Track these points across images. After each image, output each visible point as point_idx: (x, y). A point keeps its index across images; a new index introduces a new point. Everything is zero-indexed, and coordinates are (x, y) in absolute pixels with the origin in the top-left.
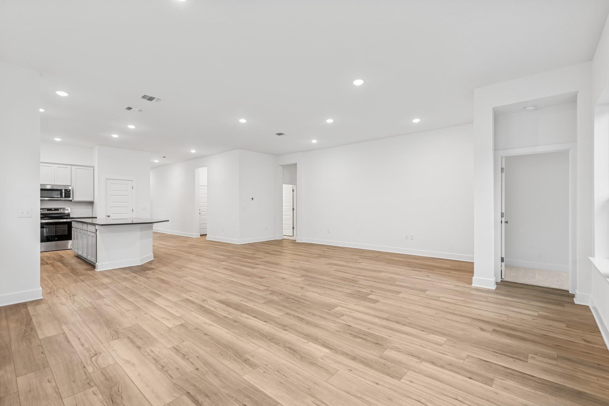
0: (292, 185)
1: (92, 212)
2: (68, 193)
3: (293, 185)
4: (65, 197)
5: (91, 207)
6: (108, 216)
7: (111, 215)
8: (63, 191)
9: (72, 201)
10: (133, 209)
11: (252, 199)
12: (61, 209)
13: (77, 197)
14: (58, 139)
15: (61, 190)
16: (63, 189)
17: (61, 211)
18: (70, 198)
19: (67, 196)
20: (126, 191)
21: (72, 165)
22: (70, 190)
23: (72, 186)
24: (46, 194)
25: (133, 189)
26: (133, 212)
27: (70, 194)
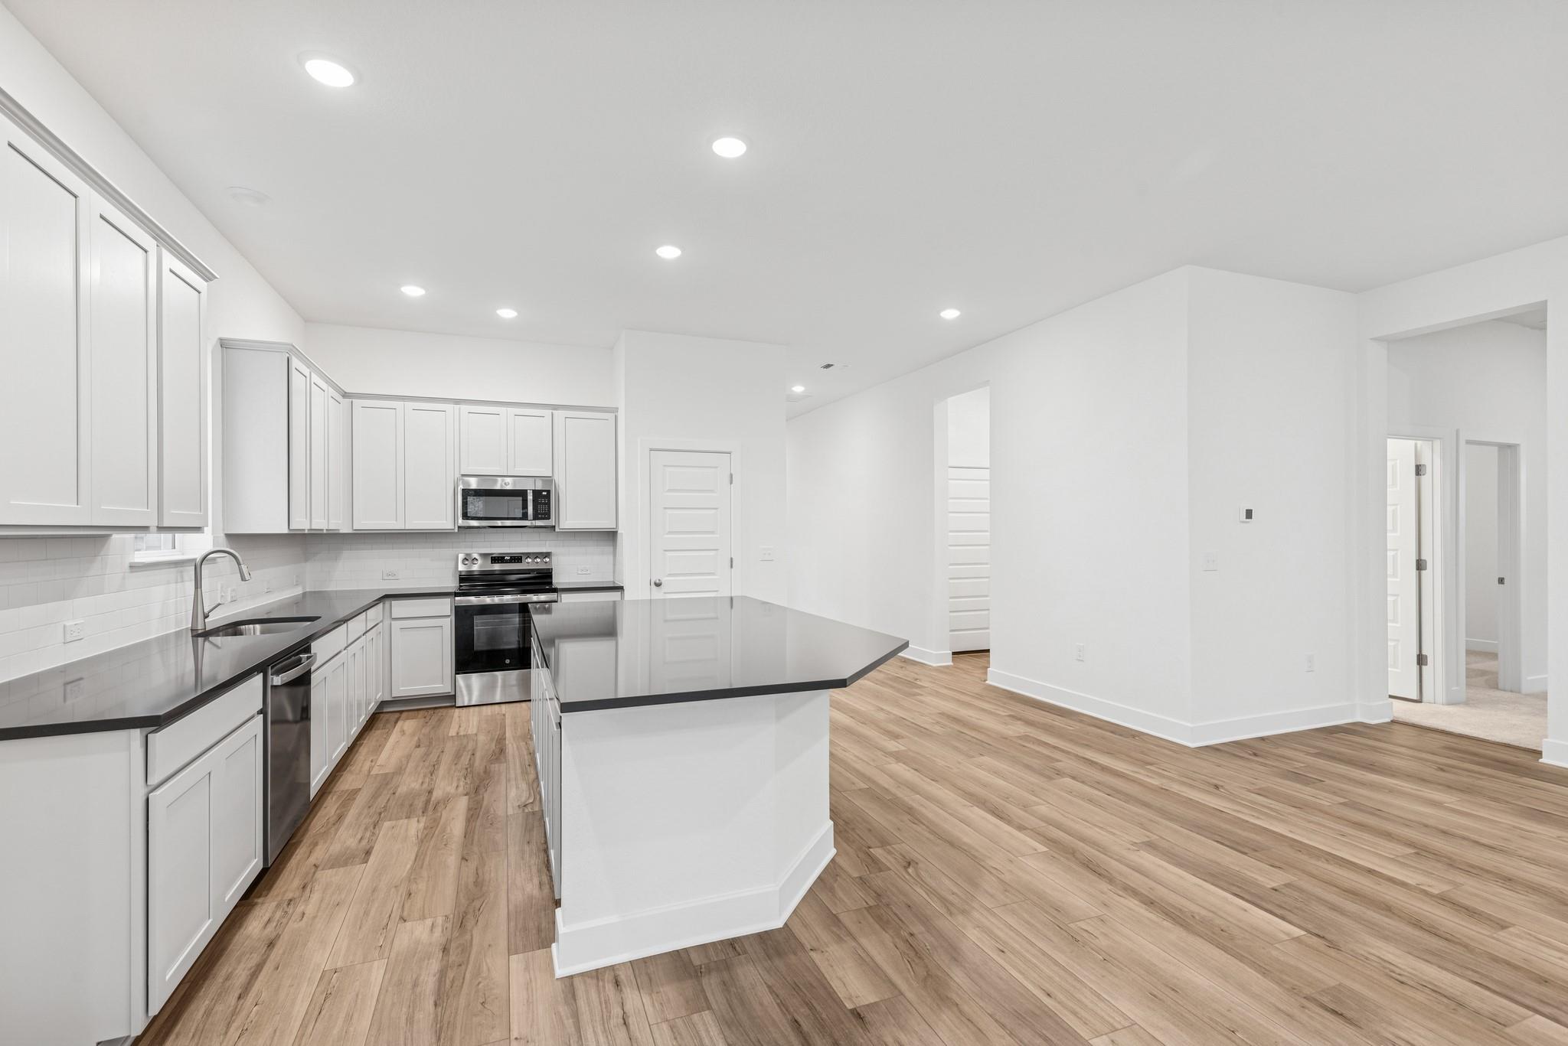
0: (1412, 443)
1: (614, 565)
2: (542, 503)
3: (1419, 443)
4: (536, 518)
5: (611, 549)
6: (658, 585)
7: (664, 580)
8: (529, 497)
9: (557, 530)
10: (731, 559)
11: (1249, 514)
12: (528, 555)
13: (570, 514)
14: (507, 313)
15: (522, 494)
16: (529, 486)
17: (528, 564)
18: (549, 518)
19: (540, 514)
20: (712, 491)
21: (555, 407)
22: (549, 492)
23: (556, 478)
24: (477, 506)
25: (731, 483)
26: (732, 567)
27: (549, 504)
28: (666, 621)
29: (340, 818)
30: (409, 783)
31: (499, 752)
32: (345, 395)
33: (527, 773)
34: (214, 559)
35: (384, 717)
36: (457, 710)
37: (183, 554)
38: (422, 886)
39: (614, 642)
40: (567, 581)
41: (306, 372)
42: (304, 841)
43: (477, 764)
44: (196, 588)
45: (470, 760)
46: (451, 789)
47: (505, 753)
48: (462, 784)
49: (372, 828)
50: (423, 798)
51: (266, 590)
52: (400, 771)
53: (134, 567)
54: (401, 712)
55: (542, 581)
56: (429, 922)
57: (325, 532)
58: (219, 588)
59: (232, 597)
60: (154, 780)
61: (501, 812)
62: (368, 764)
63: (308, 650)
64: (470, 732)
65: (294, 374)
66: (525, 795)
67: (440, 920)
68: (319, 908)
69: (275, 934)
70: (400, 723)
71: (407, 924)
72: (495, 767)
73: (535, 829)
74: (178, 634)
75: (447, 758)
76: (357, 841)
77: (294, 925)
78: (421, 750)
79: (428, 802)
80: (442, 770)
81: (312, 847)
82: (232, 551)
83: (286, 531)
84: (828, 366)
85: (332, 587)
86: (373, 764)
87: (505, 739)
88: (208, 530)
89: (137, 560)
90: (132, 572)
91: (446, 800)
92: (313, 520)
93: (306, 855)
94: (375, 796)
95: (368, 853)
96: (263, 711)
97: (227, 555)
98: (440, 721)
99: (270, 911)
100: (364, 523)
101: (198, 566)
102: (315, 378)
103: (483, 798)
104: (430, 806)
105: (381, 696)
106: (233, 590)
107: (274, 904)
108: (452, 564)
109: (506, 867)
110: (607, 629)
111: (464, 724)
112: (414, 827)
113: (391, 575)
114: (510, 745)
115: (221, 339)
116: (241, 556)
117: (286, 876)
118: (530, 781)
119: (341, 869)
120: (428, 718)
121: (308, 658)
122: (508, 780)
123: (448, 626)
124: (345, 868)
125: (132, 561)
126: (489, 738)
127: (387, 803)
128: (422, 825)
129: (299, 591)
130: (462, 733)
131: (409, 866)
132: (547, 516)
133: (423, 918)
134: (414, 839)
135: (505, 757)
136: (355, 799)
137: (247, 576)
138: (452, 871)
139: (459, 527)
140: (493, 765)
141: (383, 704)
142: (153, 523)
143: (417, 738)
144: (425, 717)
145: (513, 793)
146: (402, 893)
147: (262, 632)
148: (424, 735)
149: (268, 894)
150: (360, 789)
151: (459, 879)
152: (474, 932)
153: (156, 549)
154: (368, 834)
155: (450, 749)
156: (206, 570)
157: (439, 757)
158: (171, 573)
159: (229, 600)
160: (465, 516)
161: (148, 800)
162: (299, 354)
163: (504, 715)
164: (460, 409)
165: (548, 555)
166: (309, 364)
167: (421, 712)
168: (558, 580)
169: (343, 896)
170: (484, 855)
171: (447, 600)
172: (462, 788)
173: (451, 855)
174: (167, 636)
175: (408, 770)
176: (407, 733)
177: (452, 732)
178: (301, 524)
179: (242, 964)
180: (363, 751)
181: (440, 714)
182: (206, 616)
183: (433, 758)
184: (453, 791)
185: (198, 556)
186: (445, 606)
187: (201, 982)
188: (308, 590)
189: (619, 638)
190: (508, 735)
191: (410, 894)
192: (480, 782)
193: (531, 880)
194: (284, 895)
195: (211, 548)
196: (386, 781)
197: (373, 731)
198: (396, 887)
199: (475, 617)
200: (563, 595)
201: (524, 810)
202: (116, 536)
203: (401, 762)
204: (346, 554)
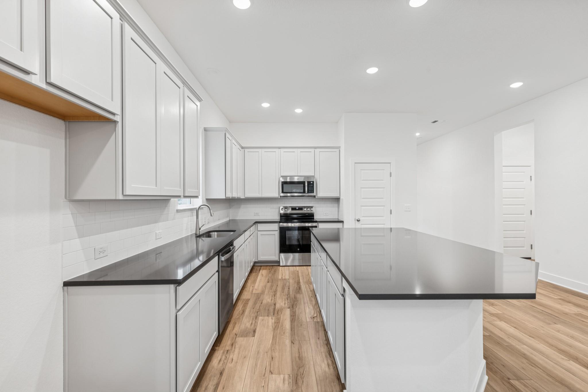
1: (338, 212)
2: (311, 186)
4: (308, 192)
5: (337, 205)
6: (358, 221)
7: (361, 219)
8: (307, 184)
9: (316, 197)
10: (391, 210)
12: (305, 207)
13: (321, 191)
14: (299, 111)
15: (303, 183)
16: (306, 180)
17: (305, 211)
18: (313, 193)
19: (310, 191)
20: (382, 180)
21: (315, 148)
22: (313, 182)
23: (316, 176)
24: (287, 188)
25: (391, 176)
26: (391, 213)
27: (313, 187)
28: (362, 236)
29: (243, 312)
30: (267, 299)
31: (299, 289)
32: (242, 148)
33: (312, 301)
34: (202, 208)
35: (256, 268)
36: (280, 267)
37: (193, 206)
38: (277, 354)
39: (339, 244)
40: (320, 218)
41: (230, 138)
42: (232, 321)
43: (291, 293)
44: (197, 218)
45: (288, 290)
46: (282, 304)
47: (301, 289)
48: (286, 302)
49: (255, 319)
50: (273, 307)
51: (218, 219)
52: (263, 293)
53: (178, 211)
54: (261, 266)
55: (309, 217)
56: (282, 376)
57: (236, 198)
58: (204, 219)
59: (208, 222)
60: (178, 307)
61: (304, 320)
62: (251, 288)
63: (232, 245)
64: (286, 278)
65: (227, 139)
66: (313, 312)
67: (287, 377)
68: (238, 357)
69: (222, 368)
70: (261, 271)
71: (274, 375)
72: (298, 296)
73: (320, 331)
74: (191, 235)
75: (279, 289)
76: (250, 325)
77: (229, 365)
78: (269, 285)
79: (274, 309)
80: (278, 294)
81: (234, 325)
82: (208, 205)
83: (224, 198)
84: (435, 122)
85: (238, 218)
86: (253, 288)
87: (300, 283)
88: (200, 197)
89: (179, 208)
90: (177, 213)
91: (281, 310)
92: (233, 194)
93: (232, 328)
94: (255, 303)
95: (254, 331)
96: (218, 271)
97: (206, 206)
98: (275, 271)
99: (221, 355)
100: (249, 195)
101: (197, 210)
102: (234, 141)
103: (296, 310)
104: (276, 312)
105: (254, 260)
106: (208, 219)
107: (222, 351)
108: (277, 210)
109: (311, 351)
110: (336, 238)
111: (284, 273)
112: (271, 321)
113: (257, 214)
114: (302, 286)
115: (205, 128)
116: (210, 206)
117: (226, 338)
118: (314, 306)
119: (245, 338)
120: (270, 270)
121: (233, 248)
122: (304, 303)
123: (277, 234)
124: (247, 338)
125: (177, 209)
126: (294, 281)
127: (260, 307)
128: (273, 321)
129: (228, 219)
130: (283, 278)
131: (271, 342)
132: (312, 191)
133: (279, 374)
134: (271, 327)
135: (301, 291)
136: (248, 303)
137: (212, 215)
138: (288, 349)
139: (280, 196)
140: (297, 295)
141: (255, 262)
142: (182, 194)
143: (267, 278)
144: (269, 269)
145: (307, 310)
146: (269, 357)
147: (218, 236)
148: (270, 277)
149: (220, 345)
150: (249, 299)
151: (292, 354)
152: (303, 388)
153: (184, 204)
154: (254, 322)
155: (280, 284)
156: (200, 212)
157: (276, 288)
158: (189, 213)
159: (207, 222)
160: (283, 192)
161: (176, 315)
162: (229, 132)
163: (298, 271)
164: (280, 151)
165: (312, 207)
166: (232, 136)
167: (268, 267)
168: (316, 217)
169: (247, 353)
170: (300, 342)
171: (276, 224)
172: (287, 304)
173: (287, 339)
174: (188, 236)
175: (266, 293)
176: (264, 276)
177: (280, 277)
178: (229, 195)
179: (211, 382)
180: (250, 282)
181: (274, 269)
182: (200, 229)
183: (274, 288)
184: (283, 305)
185: (197, 207)
186: (276, 227)
187: (197, 388)
188: (231, 219)
189: (341, 242)
190: (301, 281)
191: (273, 358)
192: (294, 303)
193: (324, 361)
194: (225, 347)
195: (201, 204)
196: (258, 297)
197: (252, 274)
198: (267, 352)
199: (287, 231)
200: (319, 224)
201: (313, 320)
202: (172, 200)
203: (263, 288)
204: (242, 206)
